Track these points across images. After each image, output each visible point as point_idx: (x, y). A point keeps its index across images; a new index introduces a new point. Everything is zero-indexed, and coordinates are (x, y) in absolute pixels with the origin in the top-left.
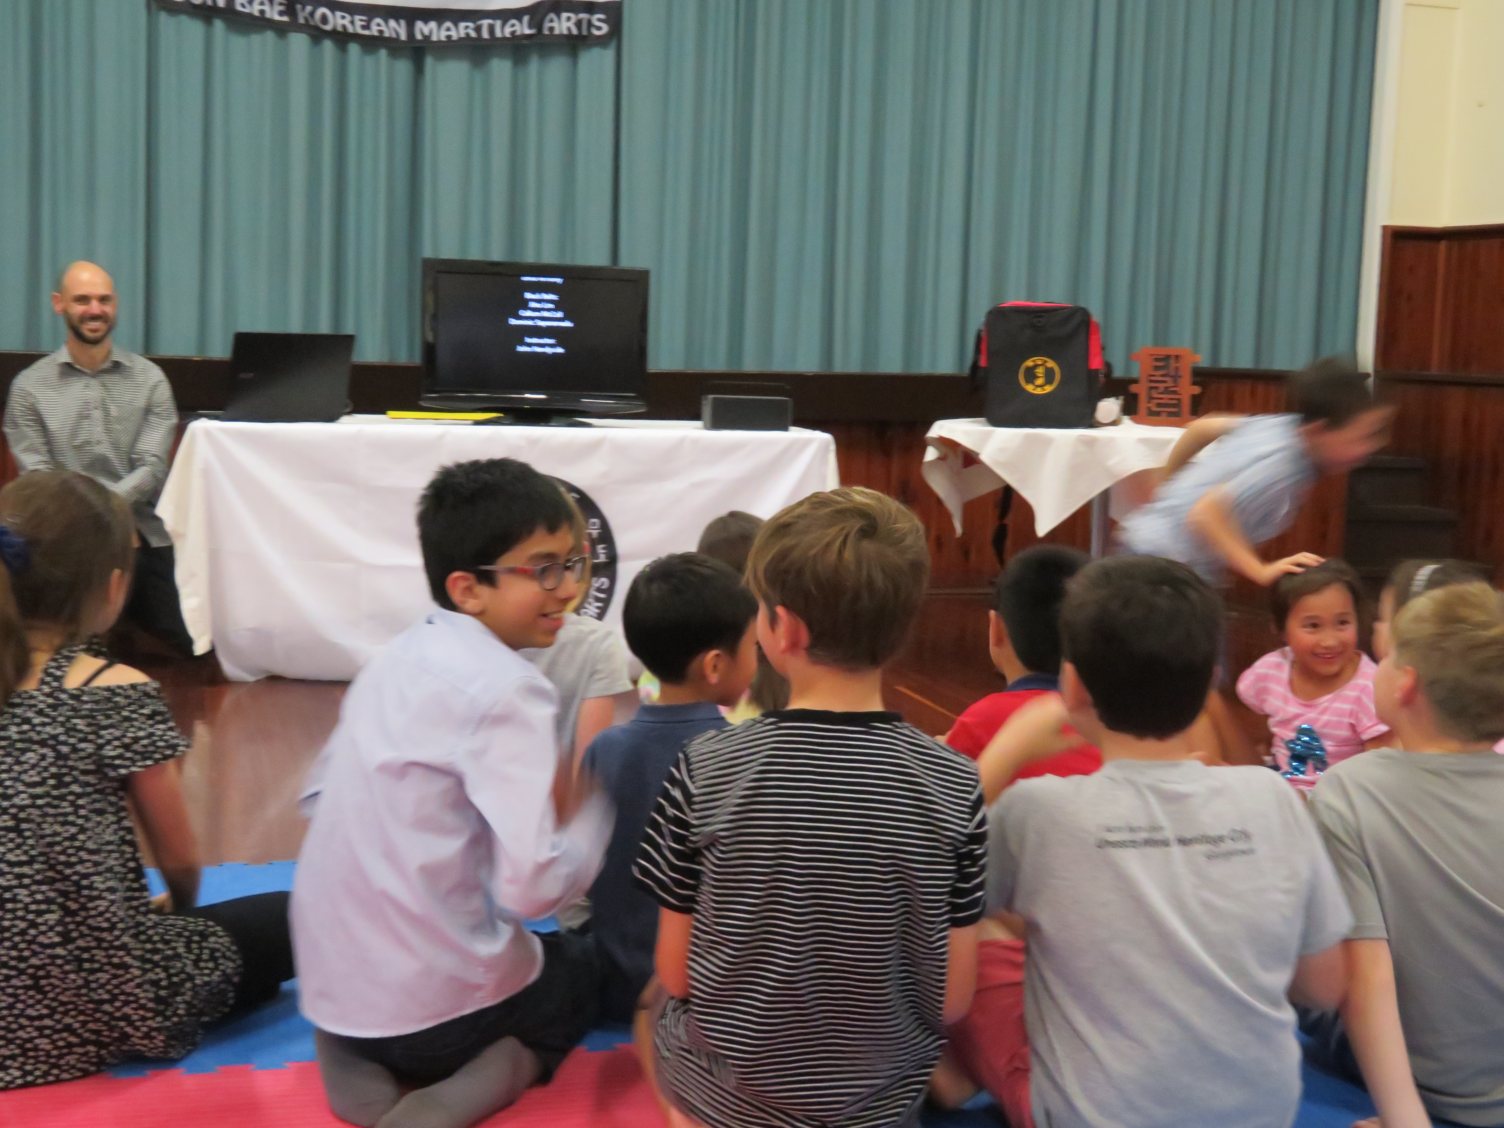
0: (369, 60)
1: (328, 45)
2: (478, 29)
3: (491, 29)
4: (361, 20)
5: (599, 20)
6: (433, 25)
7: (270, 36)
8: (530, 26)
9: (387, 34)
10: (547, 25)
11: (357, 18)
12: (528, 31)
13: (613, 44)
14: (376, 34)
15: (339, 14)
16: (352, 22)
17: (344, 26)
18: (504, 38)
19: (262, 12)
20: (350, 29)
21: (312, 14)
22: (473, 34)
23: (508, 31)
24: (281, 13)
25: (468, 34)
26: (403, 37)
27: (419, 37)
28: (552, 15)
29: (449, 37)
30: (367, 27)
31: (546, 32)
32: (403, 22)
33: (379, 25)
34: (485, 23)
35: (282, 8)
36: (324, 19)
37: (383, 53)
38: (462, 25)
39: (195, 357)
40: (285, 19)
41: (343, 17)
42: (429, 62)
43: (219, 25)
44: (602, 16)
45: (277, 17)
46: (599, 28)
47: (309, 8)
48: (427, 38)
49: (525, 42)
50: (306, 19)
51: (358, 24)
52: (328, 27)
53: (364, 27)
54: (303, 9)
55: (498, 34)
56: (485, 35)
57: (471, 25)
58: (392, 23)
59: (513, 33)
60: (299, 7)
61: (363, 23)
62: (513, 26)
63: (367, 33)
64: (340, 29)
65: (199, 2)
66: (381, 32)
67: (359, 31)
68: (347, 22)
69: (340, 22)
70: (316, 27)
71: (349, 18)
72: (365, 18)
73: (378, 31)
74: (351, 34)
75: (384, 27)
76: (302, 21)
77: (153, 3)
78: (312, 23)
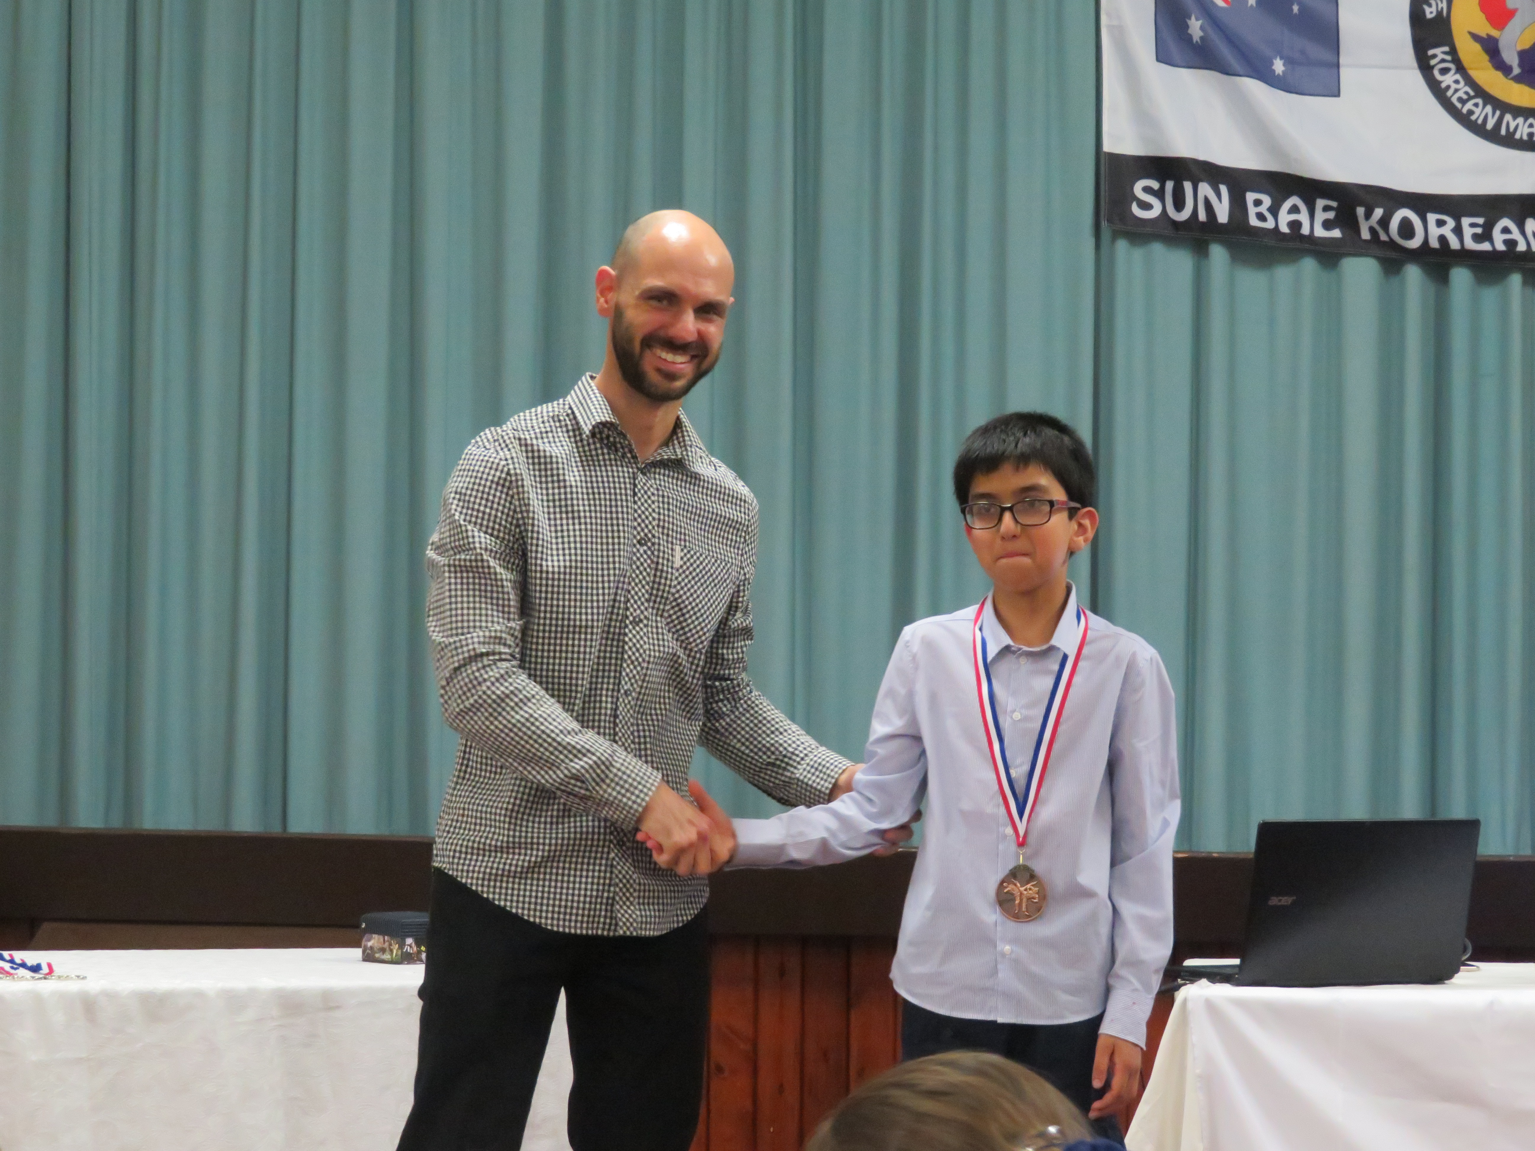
0: (1490, 295)
1: (1413, 273)
4: (1473, 225)
7: (1309, 265)
9: (1522, 247)
11: (1466, 221)
14: (1500, 247)
15: (1432, 218)
16: (1458, 231)
17: (1442, 239)
19: (1295, 225)
20: (1454, 243)
21: (1384, 222)
24: (1327, 225)
30: (1486, 236)
33: (1506, 230)
35: (1331, 215)
36: (1407, 230)
37: (1516, 280)
40: (1336, 233)
41: (1440, 223)
43: (1218, 253)
45: (1320, 232)
47: (1379, 212)
50: (1372, 230)
51: (1468, 232)
52: (1414, 243)
53: (1477, 238)
54: (1368, 215)
58: (1531, 225)
60: (1360, 211)
61: (1479, 230)
63: (1486, 246)
64: (1434, 244)
65: (1184, 215)
66: (1511, 244)
67: (1470, 244)
68: (1447, 231)
69: (1434, 232)
70: (1392, 244)
71: (1451, 223)
72: (1480, 221)
73: (1506, 242)
74: (1455, 252)
75: (1516, 235)
76: (1366, 235)
77: (1104, 224)
78: (1383, 237)
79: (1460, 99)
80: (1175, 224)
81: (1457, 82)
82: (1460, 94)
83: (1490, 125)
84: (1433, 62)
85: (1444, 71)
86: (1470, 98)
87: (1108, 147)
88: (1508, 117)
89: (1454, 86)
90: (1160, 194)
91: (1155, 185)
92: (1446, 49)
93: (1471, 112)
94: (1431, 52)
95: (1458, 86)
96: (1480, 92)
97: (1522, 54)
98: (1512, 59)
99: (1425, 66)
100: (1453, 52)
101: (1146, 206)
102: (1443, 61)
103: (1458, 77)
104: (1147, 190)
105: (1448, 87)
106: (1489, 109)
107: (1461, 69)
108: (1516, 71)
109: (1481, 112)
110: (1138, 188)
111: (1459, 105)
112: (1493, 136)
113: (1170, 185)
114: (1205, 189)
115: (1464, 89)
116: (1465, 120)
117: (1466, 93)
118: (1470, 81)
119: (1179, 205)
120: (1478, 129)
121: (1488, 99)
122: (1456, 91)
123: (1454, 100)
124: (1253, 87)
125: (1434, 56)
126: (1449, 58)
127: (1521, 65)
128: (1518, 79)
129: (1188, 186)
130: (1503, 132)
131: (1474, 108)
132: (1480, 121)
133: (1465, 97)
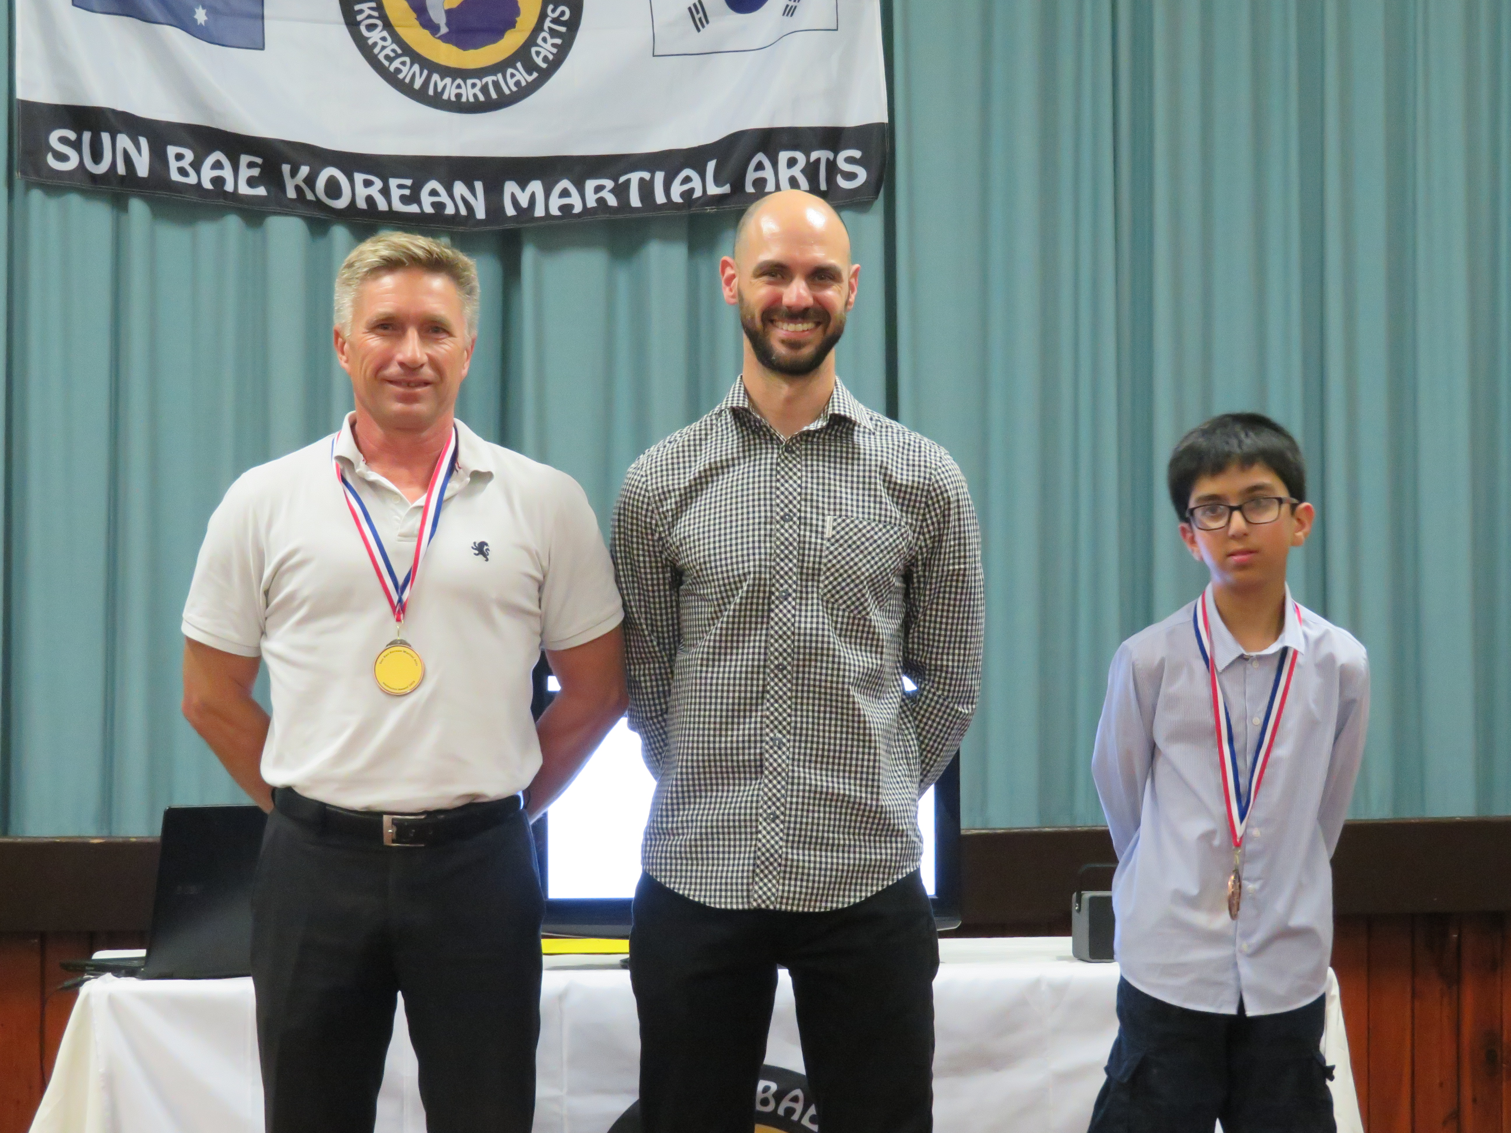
1: (340, 235)
2: (621, 191)
3: (646, 188)
4: (400, 186)
5: (850, 160)
6: (536, 186)
7: (233, 223)
8: (718, 182)
9: (450, 210)
10: (751, 175)
11: (393, 182)
12: (713, 190)
13: (879, 204)
14: (429, 209)
15: (359, 178)
16: (385, 192)
17: (370, 200)
18: (670, 203)
19: (219, 182)
20: (382, 205)
21: (310, 181)
22: (612, 201)
23: (677, 191)
24: (252, 182)
25: (601, 201)
26: (481, 213)
27: (510, 211)
28: (760, 157)
29: (566, 209)
30: (413, 198)
31: (750, 189)
32: (479, 186)
33: (434, 193)
34: (635, 177)
35: (256, 172)
36: (333, 189)
38: (590, 185)
39: (96, 838)
40: (261, 191)
41: (368, 184)
42: (529, 256)
43: (138, 208)
44: (857, 154)
45: (244, 189)
46: (851, 176)
47: (304, 170)
48: (525, 213)
49: (709, 210)
50: (298, 188)
51: (396, 194)
52: (341, 204)
53: (404, 199)
54: (294, 173)
55: (660, 198)
56: (635, 201)
57: (609, 184)
58: (460, 188)
59: (687, 195)
60: (286, 168)
61: (407, 192)
62: (687, 180)
63: (414, 208)
64: (362, 204)
65: (102, 168)
66: (439, 206)
67: (398, 206)
68: (374, 191)
69: (362, 192)
70: (319, 204)
71: (378, 184)
72: (408, 182)
73: (433, 204)
74: (383, 213)
75: (444, 198)
76: (291, 194)
77: (17, 175)
78: (310, 196)
79: (387, 57)
80: (94, 178)
81: (384, 39)
82: (388, 51)
83: (417, 85)
84: (359, 18)
85: (371, 27)
86: (398, 56)
87: (21, 94)
88: (436, 77)
89: (381, 43)
90: (77, 145)
91: (72, 135)
92: (373, 5)
93: (398, 71)
94: (357, 7)
95: (385, 44)
96: (407, 50)
97: (449, 13)
98: (439, 17)
99: (351, 22)
100: (380, 8)
101: (62, 157)
102: (370, 17)
103: (385, 34)
104: (63, 140)
105: (375, 44)
106: (416, 68)
107: (388, 25)
108: (444, 30)
109: (408, 71)
110: (54, 138)
111: (386, 63)
112: (421, 96)
113: (87, 136)
114: (124, 141)
115: (391, 47)
116: (392, 79)
117: (393, 51)
118: (397, 39)
119: (97, 157)
120: (405, 88)
121: (416, 58)
122: (383, 48)
123: (381, 57)
124: (173, 35)
125: (361, 11)
126: (375, 14)
127: (448, 24)
128: (445, 39)
129: (106, 137)
130: (431, 92)
131: (401, 67)
132: (407, 80)
133: (392, 55)
